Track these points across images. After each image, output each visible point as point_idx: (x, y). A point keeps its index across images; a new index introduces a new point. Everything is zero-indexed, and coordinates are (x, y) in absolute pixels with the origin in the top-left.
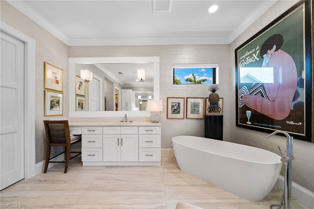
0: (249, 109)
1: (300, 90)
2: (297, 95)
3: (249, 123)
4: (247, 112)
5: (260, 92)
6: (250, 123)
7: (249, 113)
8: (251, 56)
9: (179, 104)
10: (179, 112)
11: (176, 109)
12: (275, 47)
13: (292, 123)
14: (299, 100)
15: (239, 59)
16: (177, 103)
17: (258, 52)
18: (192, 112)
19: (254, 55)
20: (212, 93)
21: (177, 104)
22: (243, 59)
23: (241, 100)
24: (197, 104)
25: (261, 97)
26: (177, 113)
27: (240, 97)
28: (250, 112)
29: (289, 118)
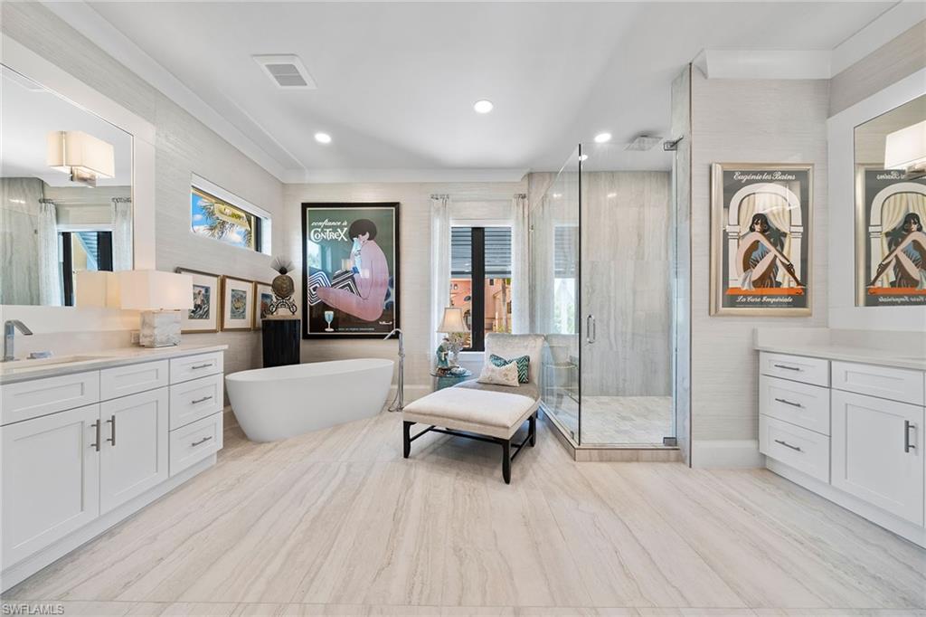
0: (329, 308)
1: (390, 290)
2: (388, 295)
3: (329, 329)
4: (326, 312)
5: (348, 285)
6: (332, 330)
7: (329, 315)
8: (334, 229)
9: (207, 290)
10: (206, 315)
11: (199, 305)
12: (368, 235)
13: (384, 323)
14: (389, 300)
15: (310, 224)
16: (203, 287)
17: (346, 229)
18: (234, 315)
19: (339, 230)
20: (279, 274)
21: (203, 292)
22: (319, 227)
23: (314, 293)
24: (241, 293)
25: (349, 293)
26: (201, 317)
27: (311, 288)
28: (332, 313)
29: (381, 319)
